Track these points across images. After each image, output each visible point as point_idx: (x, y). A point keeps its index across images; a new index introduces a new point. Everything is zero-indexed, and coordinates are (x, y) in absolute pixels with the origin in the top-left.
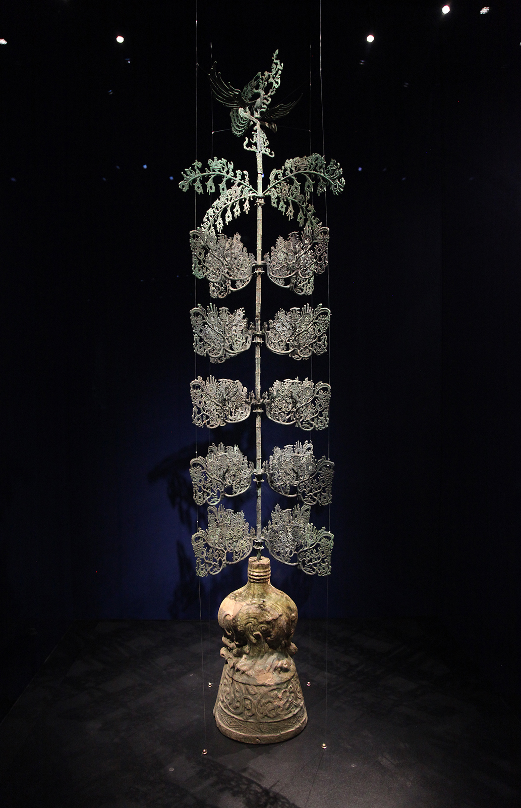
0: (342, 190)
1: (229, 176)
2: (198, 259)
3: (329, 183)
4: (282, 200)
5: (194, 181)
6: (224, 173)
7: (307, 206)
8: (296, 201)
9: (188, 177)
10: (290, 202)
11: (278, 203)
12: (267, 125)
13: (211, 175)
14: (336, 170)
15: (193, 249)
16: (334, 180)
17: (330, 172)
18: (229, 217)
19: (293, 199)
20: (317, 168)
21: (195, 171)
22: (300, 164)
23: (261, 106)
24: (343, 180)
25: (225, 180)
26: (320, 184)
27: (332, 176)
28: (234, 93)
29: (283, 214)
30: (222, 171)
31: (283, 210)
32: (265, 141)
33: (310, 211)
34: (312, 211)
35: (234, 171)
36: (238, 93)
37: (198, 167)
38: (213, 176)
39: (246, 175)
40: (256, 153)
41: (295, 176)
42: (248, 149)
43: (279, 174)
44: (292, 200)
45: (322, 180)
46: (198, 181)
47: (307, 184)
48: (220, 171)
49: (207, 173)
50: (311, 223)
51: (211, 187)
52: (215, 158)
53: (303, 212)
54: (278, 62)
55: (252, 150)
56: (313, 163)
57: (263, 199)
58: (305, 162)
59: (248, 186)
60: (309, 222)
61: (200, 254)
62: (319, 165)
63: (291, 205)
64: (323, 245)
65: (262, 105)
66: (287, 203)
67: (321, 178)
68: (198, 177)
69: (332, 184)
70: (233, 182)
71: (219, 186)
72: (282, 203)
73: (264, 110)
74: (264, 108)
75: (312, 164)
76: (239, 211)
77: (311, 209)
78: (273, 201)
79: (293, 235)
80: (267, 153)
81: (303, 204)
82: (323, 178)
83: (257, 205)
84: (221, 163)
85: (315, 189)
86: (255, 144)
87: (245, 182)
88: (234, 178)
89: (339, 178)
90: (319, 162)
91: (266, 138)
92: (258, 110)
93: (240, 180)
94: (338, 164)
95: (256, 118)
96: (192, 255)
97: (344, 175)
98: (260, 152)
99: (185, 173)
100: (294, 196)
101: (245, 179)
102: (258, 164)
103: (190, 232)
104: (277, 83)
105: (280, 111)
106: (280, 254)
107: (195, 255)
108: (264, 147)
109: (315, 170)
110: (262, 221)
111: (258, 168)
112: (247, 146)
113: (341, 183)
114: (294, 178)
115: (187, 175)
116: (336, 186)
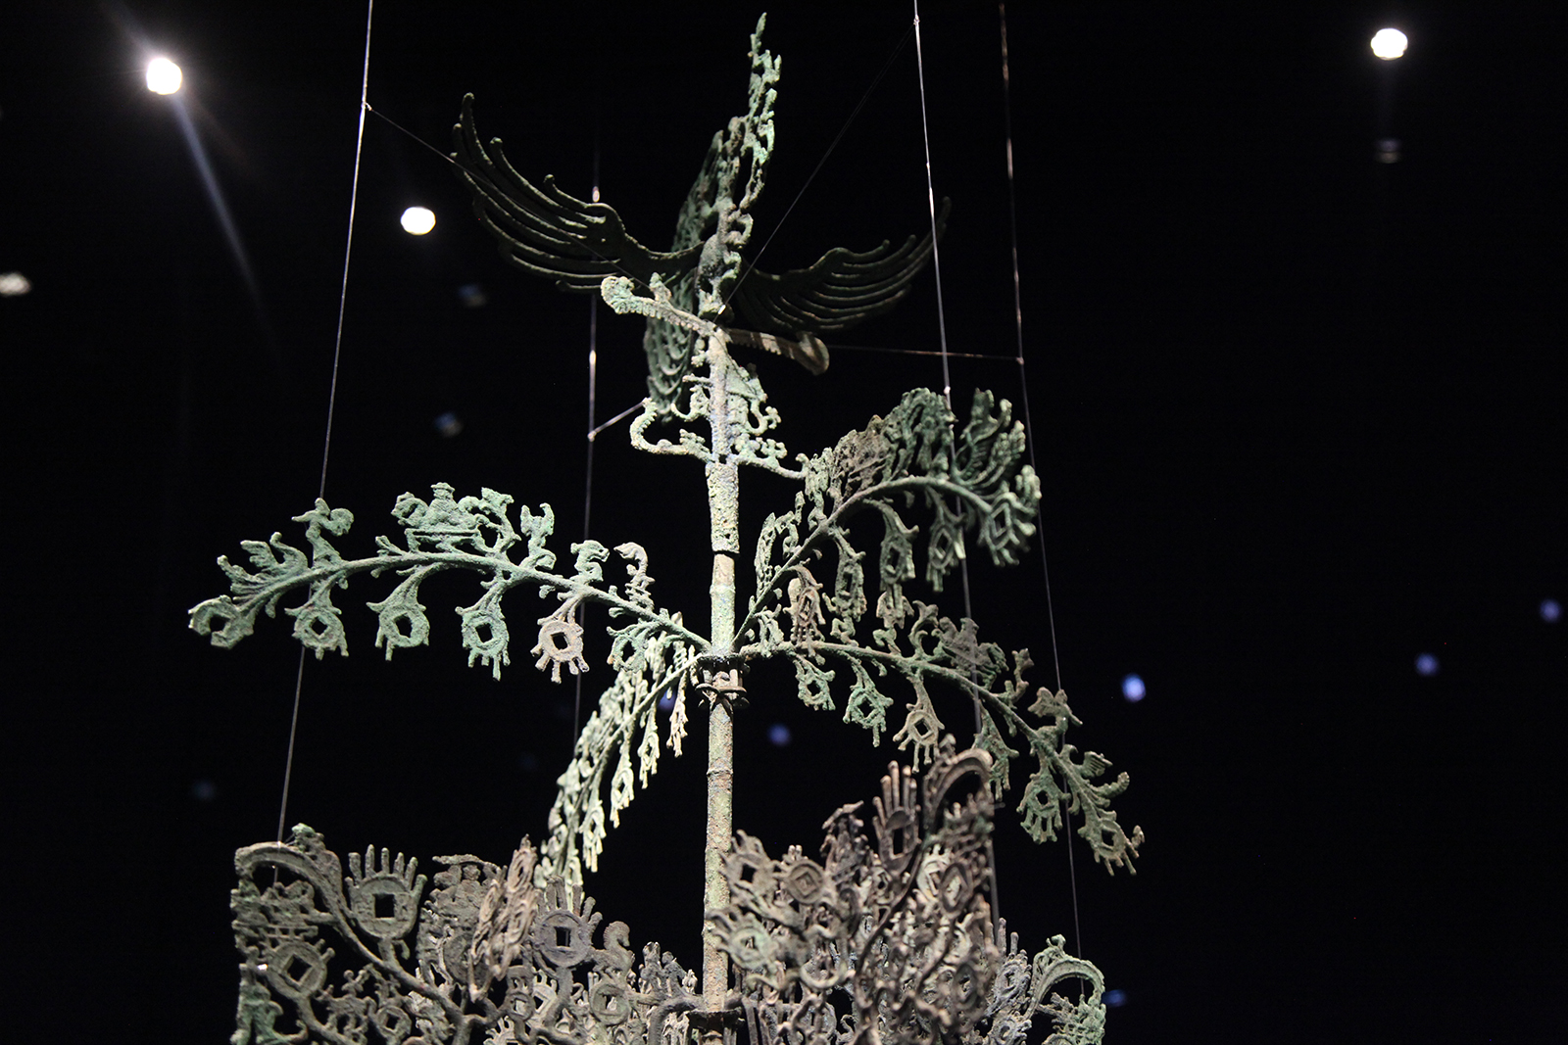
0: (1028, 529)
1: (526, 568)
2: (276, 996)
3: (971, 510)
4: (862, 674)
5: (298, 593)
6: (495, 557)
7: (1028, 697)
8: (953, 673)
9: (254, 578)
10: (917, 681)
11: (840, 690)
12: (769, 343)
13: (409, 564)
14: (994, 437)
15: (250, 941)
16: (989, 490)
17: (976, 453)
18: (621, 788)
19: (936, 668)
20: (924, 456)
21: (307, 549)
22: (856, 458)
23: (721, 261)
24: (1029, 477)
25: (495, 586)
26: (940, 530)
27: (982, 476)
28: (582, 221)
29: (876, 742)
30: (483, 547)
31: (876, 721)
32: (755, 408)
33: (1049, 720)
34: (1061, 720)
35: (558, 542)
36: (601, 220)
37: (325, 533)
38: (420, 571)
39: (635, 563)
40: (702, 464)
41: (841, 521)
42: (654, 449)
43: (786, 533)
44: (926, 673)
45: (942, 510)
46: (321, 595)
47: (886, 545)
48: (466, 546)
49: (383, 558)
50: (1060, 778)
51: (404, 626)
52: (442, 489)
53: (1002, 727)
54: (766, 59)
55: (677, 450)
56: (908, 435)
57: (734, 673)
58: (875, 442)
59: (648, 611)
60: (1043, 774)
61: (297, 969)
62: (930, 436)
63: (923, 697)
64: (967, 855)
65: (726, 253)
66: (896, 686)
67: (937, 497)
68: (324, 576)
69: (984, 514)
70: (552, 595)
71: (460, 619)
72: (863, 688)
73: (730, 274)
74: (732, 265)
75: (902, 443)
76: (656, 753)
77: (1051, 709)
78: (804, 679)
79: (842, 825)
80: (771, 463)
81: (998, 687)
82: (950, 497)
83: (707, 701)
84: (475, 510)
85: (921, 561)
86: (702, 427)
87: (626, 598)
88: (558, 579)
89: (1012, 474)
90: (928, 425)
91: (763, 396)
92: (715, 283)
93: (594, 584)
94: (1005, 405)
95: (709, 316)
96: (238, 975)
97: (1036, 454)
98: (723, 459)
99: (241, 558)
100: (938, 651)
101: (630, 578)
102: (713, 511)
103: (242, 852)
104: (764, 142)
105: (839, 282)
106: (745, 935)
107: (262, 978)
108: (753, 437)
109: (916, 469)
110: (735, 777)
111: (714, 528)
112: (652, 433)
113: (1020, 494)
114: (838, 533)
115: (252, 569)
116: (1000, 520)
